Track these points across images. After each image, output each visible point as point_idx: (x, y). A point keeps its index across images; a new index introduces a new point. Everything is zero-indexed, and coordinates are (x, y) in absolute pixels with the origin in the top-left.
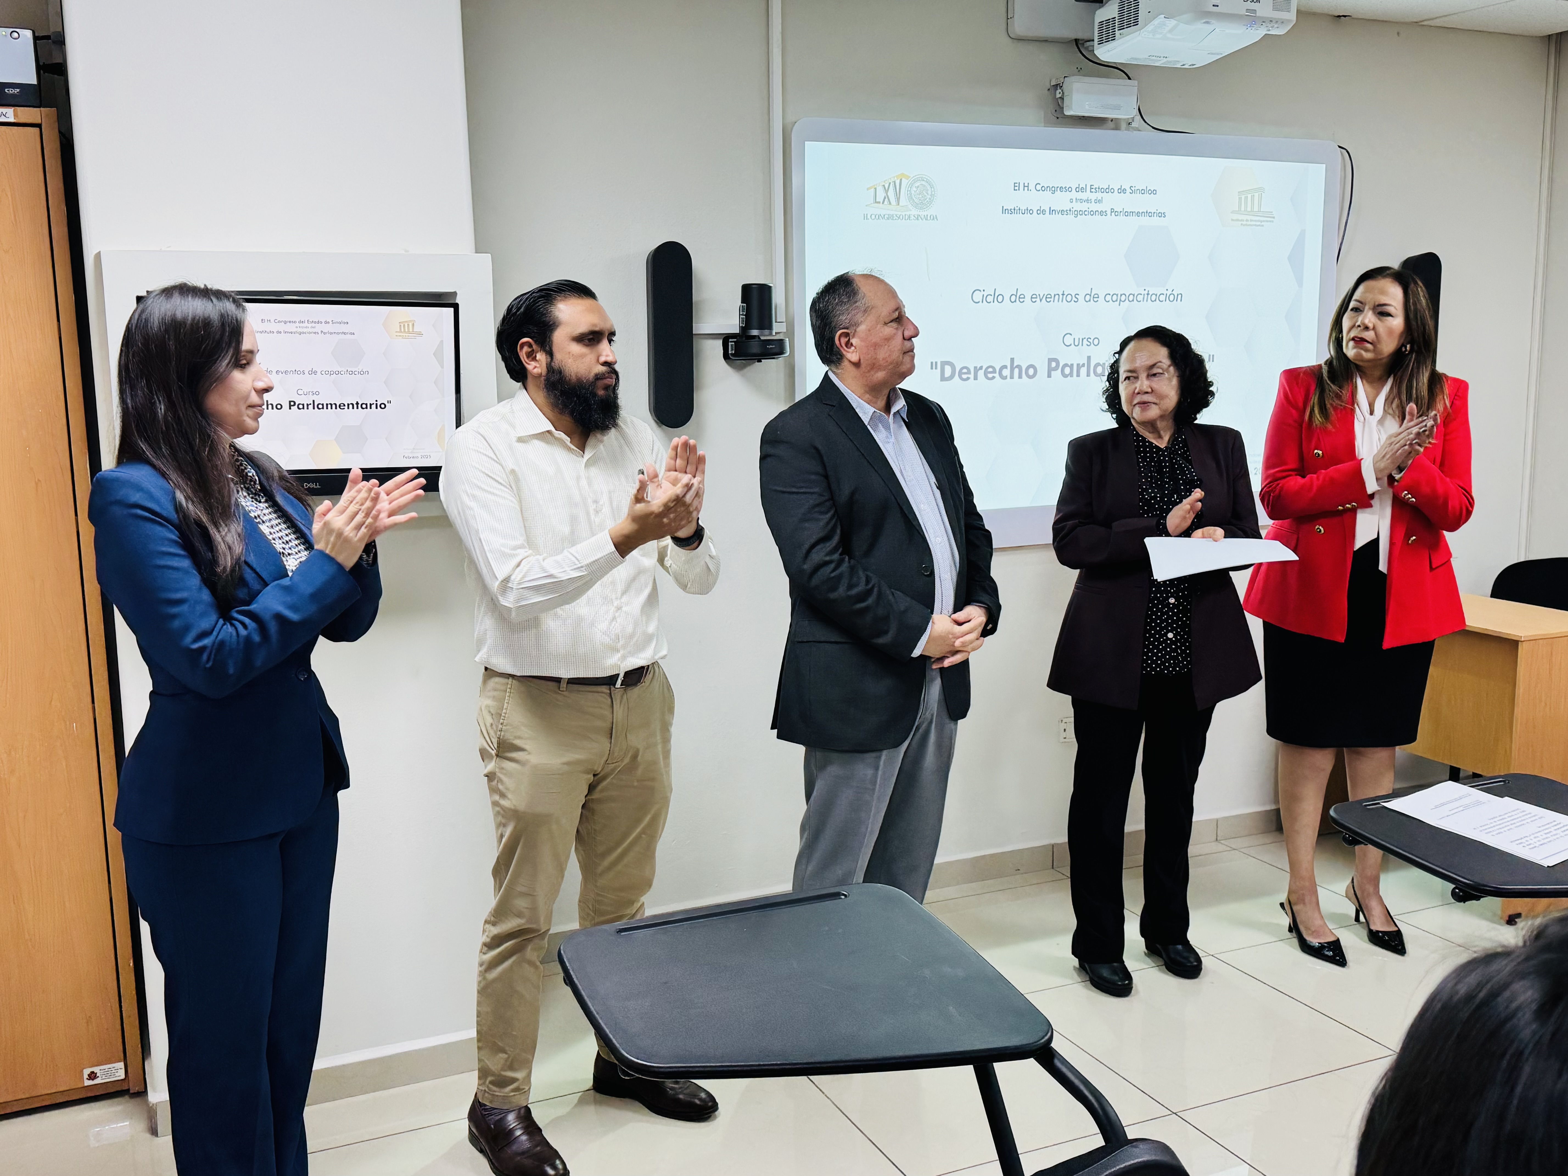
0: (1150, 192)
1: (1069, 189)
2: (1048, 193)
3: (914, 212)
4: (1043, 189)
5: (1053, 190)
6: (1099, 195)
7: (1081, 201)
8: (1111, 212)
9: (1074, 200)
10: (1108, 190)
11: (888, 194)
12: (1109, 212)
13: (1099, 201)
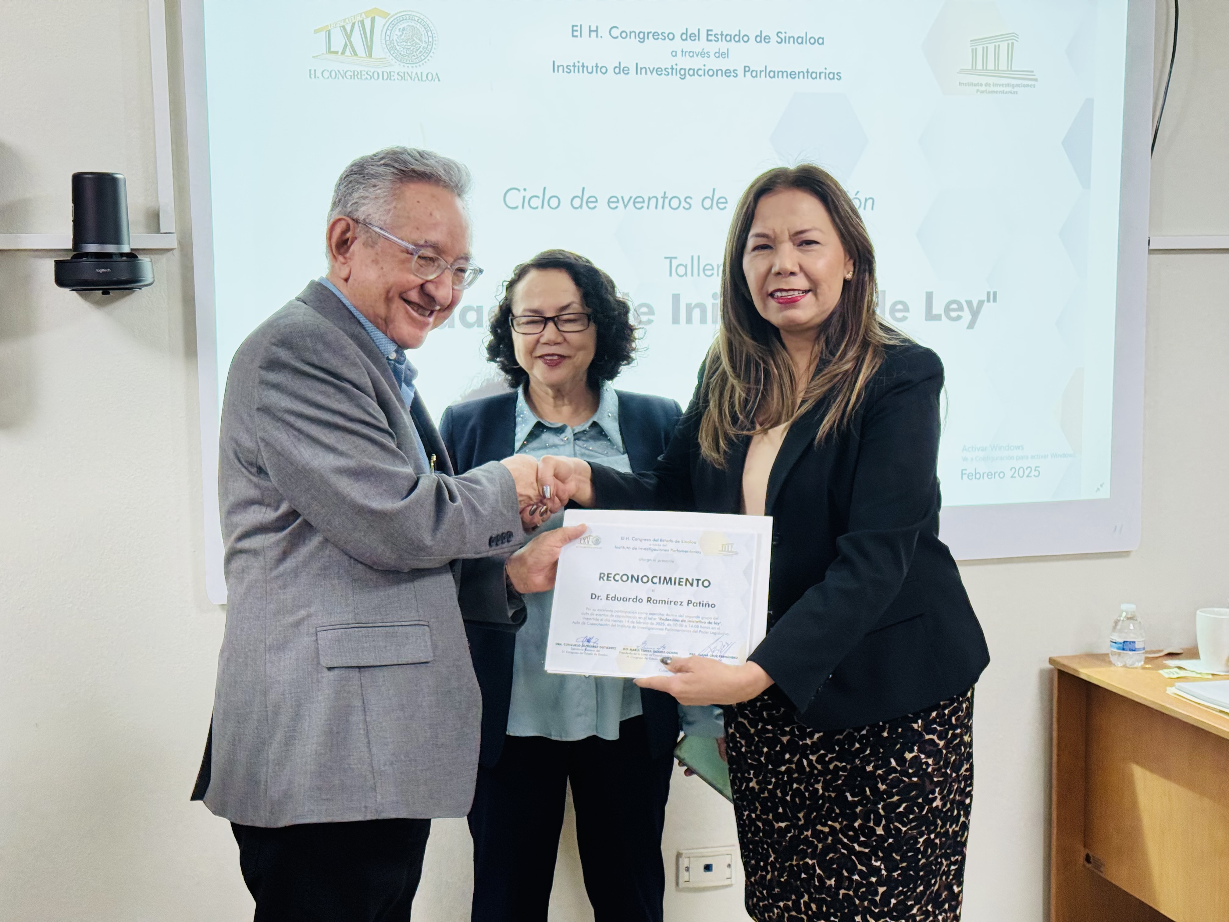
0: (812, 41)
1: (670, 36)
2: (633, 42)
3: (397, 67)
4: (625, 35)
5: (642, 37)
6: (723, 46)
7: (692, 54)
8: (745, 71)
9: (679, 53)
10: (740, 38)
11: (352, 39)
12: (740, 72)
13: (723, 55)
